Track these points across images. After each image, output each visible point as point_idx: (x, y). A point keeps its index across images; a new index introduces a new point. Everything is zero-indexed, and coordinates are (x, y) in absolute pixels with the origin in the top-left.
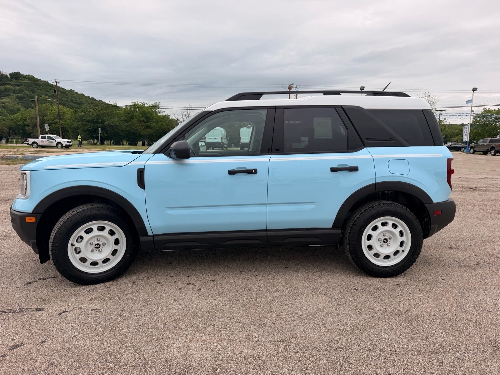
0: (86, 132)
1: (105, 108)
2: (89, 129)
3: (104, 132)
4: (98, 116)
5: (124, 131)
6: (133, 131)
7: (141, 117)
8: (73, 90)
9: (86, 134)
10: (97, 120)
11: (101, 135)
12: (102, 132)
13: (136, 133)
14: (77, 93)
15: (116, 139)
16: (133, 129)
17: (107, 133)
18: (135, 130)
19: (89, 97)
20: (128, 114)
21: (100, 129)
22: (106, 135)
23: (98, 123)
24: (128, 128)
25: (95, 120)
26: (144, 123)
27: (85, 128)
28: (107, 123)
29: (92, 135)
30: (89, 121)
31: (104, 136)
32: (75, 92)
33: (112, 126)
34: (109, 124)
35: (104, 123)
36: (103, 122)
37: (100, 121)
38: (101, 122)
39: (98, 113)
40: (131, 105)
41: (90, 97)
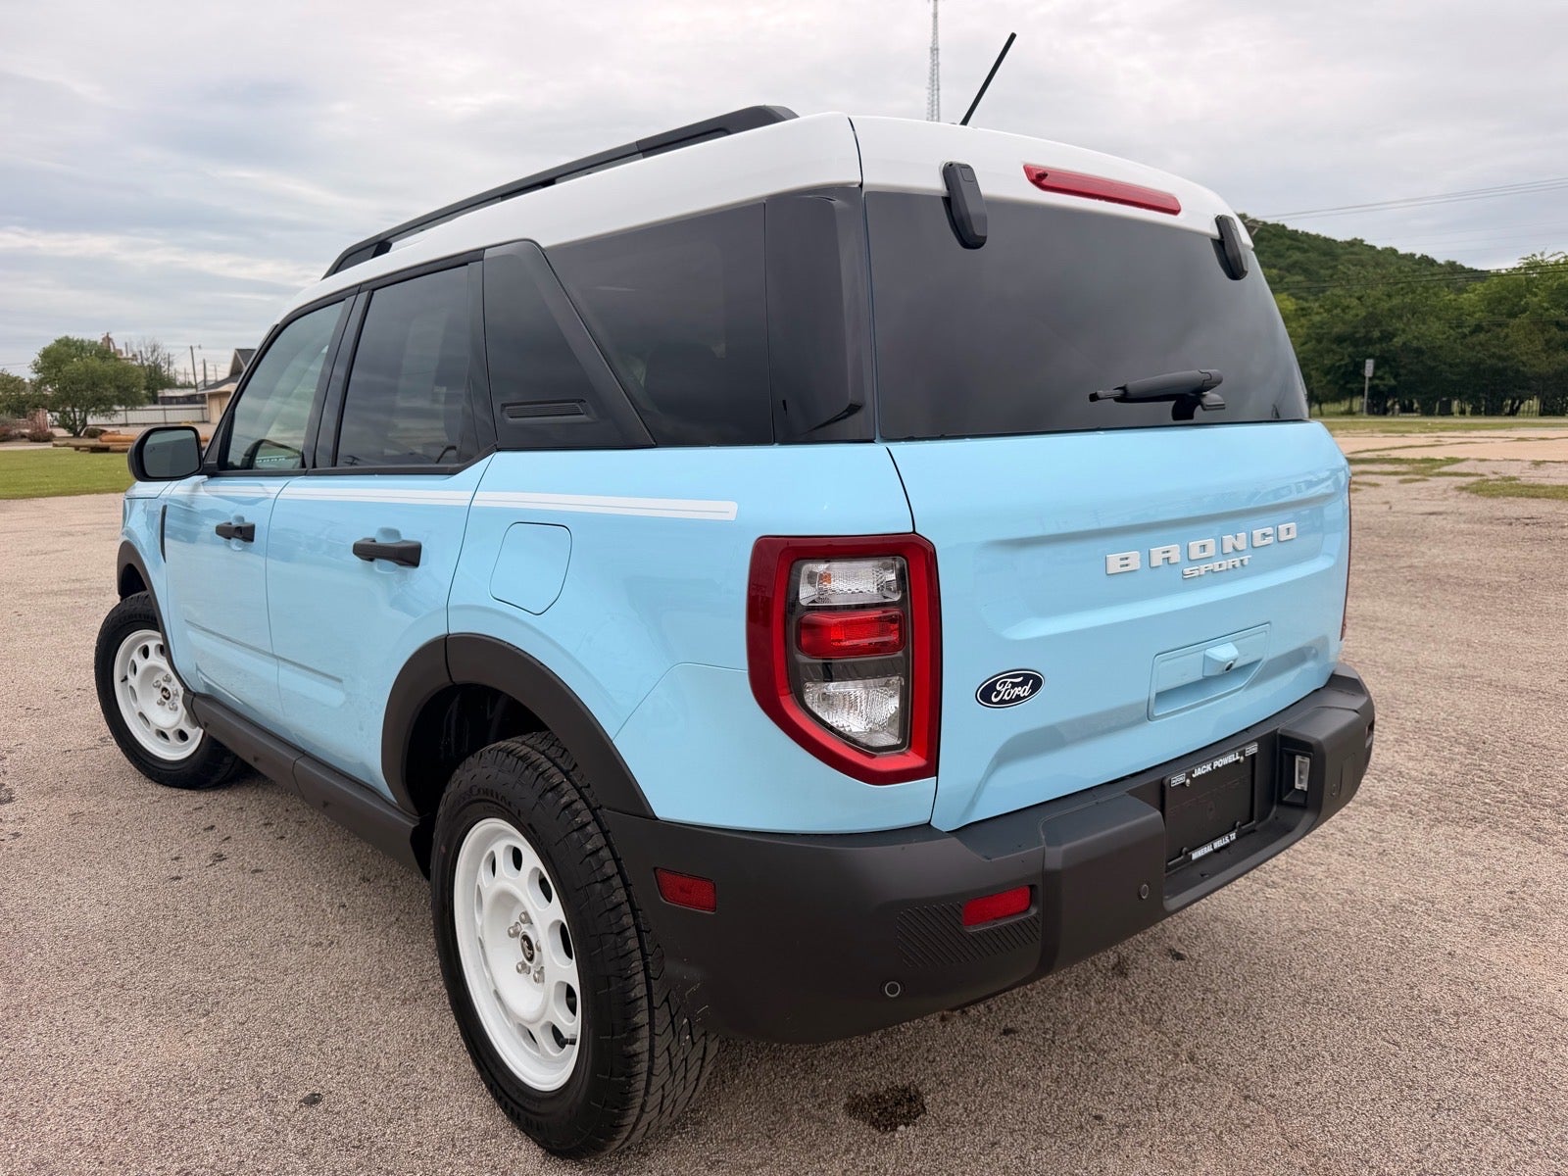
0: (1327, 373)
1: (1402, 289)
2: (1338, 364)
3: (1385, 373)
4: (1373, 319)
5: (1457, 365)
6: (1494, 361)
7: (1547, 309)
8: (1362, 241)
9: (1329, 382)
10: (1367, 332)
11: (1376, 382)
12: (1379, 373)
13: (1505, 369)
14: (1373, 248)
15: (1425, 393)
16: (1493, 355)
17: (1396, 376)
18: (1501, 358)
19: (1412, 255)
20: (1500, 301)
21: (1370, 364)
22: (1393, 382)
23: (1369, 341)
24: (1475, 353)
25: (1361, 333)
26: (1554, 329)
27: (1326, 362)
28: (1398, 341)
29: (1347, 382)
30: (1340, 340)
31: (1385, 385)
32: (1367, 245)
33: (1419, 351)
34: (1404, 344)
35: (1391, 340)
36: (1387, 337)
37: (1376, 334)
38: (1380, 340)
39: (1371, 309)
40: (1518, 266)
41: (1415, 255)
